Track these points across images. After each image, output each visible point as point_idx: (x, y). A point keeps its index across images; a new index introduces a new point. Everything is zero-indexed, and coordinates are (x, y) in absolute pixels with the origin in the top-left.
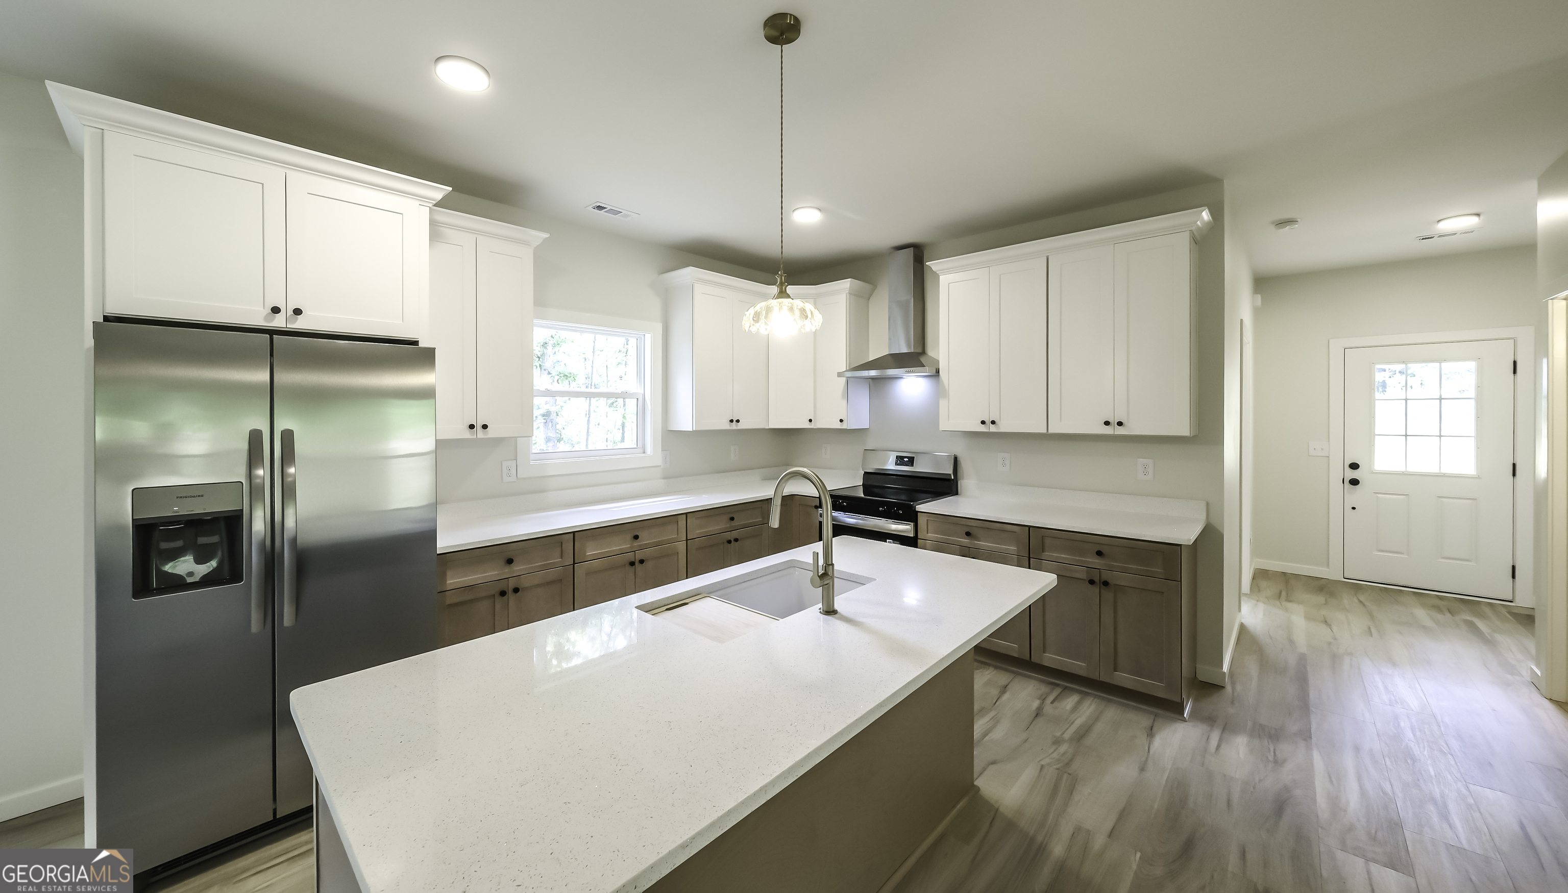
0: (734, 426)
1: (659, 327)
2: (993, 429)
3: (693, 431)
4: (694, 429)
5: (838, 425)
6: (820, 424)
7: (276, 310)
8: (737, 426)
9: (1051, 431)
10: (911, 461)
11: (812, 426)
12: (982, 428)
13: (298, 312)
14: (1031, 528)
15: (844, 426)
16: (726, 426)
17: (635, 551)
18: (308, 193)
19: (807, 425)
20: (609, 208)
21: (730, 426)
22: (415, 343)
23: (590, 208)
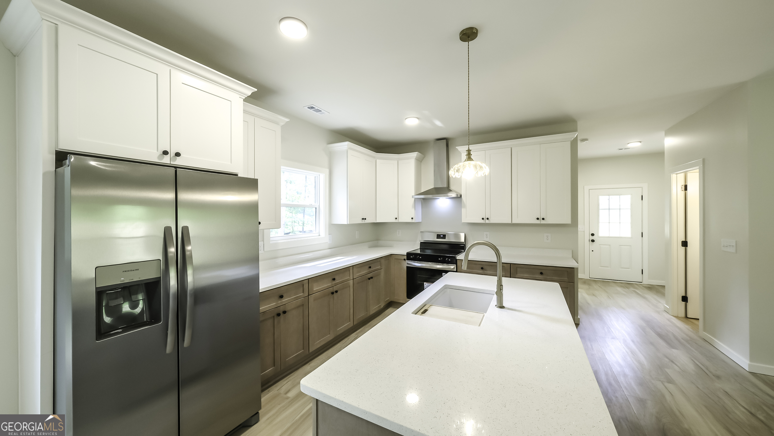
0: (364, 222)
1: (327, 171)
2: (487, 221)
3: (347, 225)
4: (348, 223)
5: (410, 221)
6: (401, 220)
7: (165, 153)
8: (364, 221)
9: (513, 222)
10: (444, 237)
11: (397, 221)
12: (482, 221)
13: (178, 154)
14: (511, 264)
15: (414, 221)
16: (361, 222)
17: (333, 287)
18: (182, 83)
19: (394, 221)
20: (317, 108)
21: (362, 221)
22: (237, 175)
23: (306, 108)
